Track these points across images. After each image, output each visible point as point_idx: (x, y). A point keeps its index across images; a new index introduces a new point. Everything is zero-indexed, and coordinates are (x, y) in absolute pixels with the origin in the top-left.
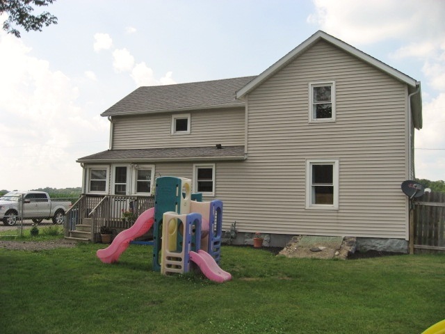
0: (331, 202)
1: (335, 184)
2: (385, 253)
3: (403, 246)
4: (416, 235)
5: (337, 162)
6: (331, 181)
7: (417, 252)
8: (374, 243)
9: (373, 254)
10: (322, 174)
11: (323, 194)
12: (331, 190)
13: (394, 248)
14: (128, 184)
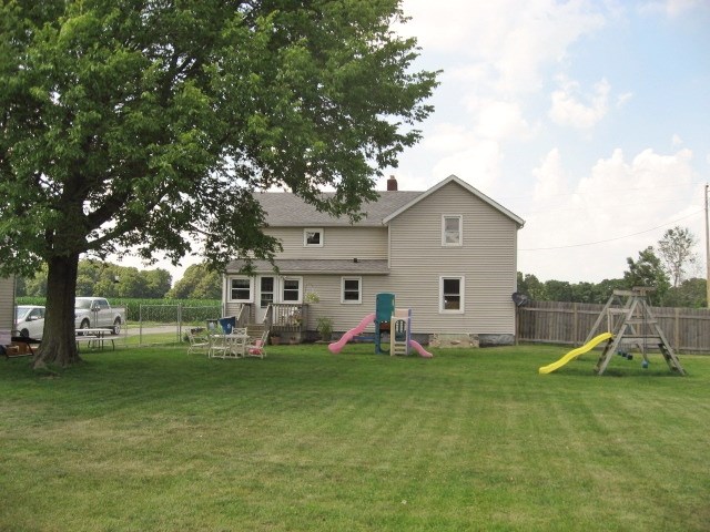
0: (458, 308)
1: (462, 294)
2: (498, 345)
3: (512, 339)
4: (520, 332)
5: (463, 278)
6: (458, 292)
7: (521, 343)
8: (491, 338)
9: (491, 345)
10: (452, 286)
11: (452, 302)
12: (458, 299)
13: (505, 341)
14: (275, 293)
